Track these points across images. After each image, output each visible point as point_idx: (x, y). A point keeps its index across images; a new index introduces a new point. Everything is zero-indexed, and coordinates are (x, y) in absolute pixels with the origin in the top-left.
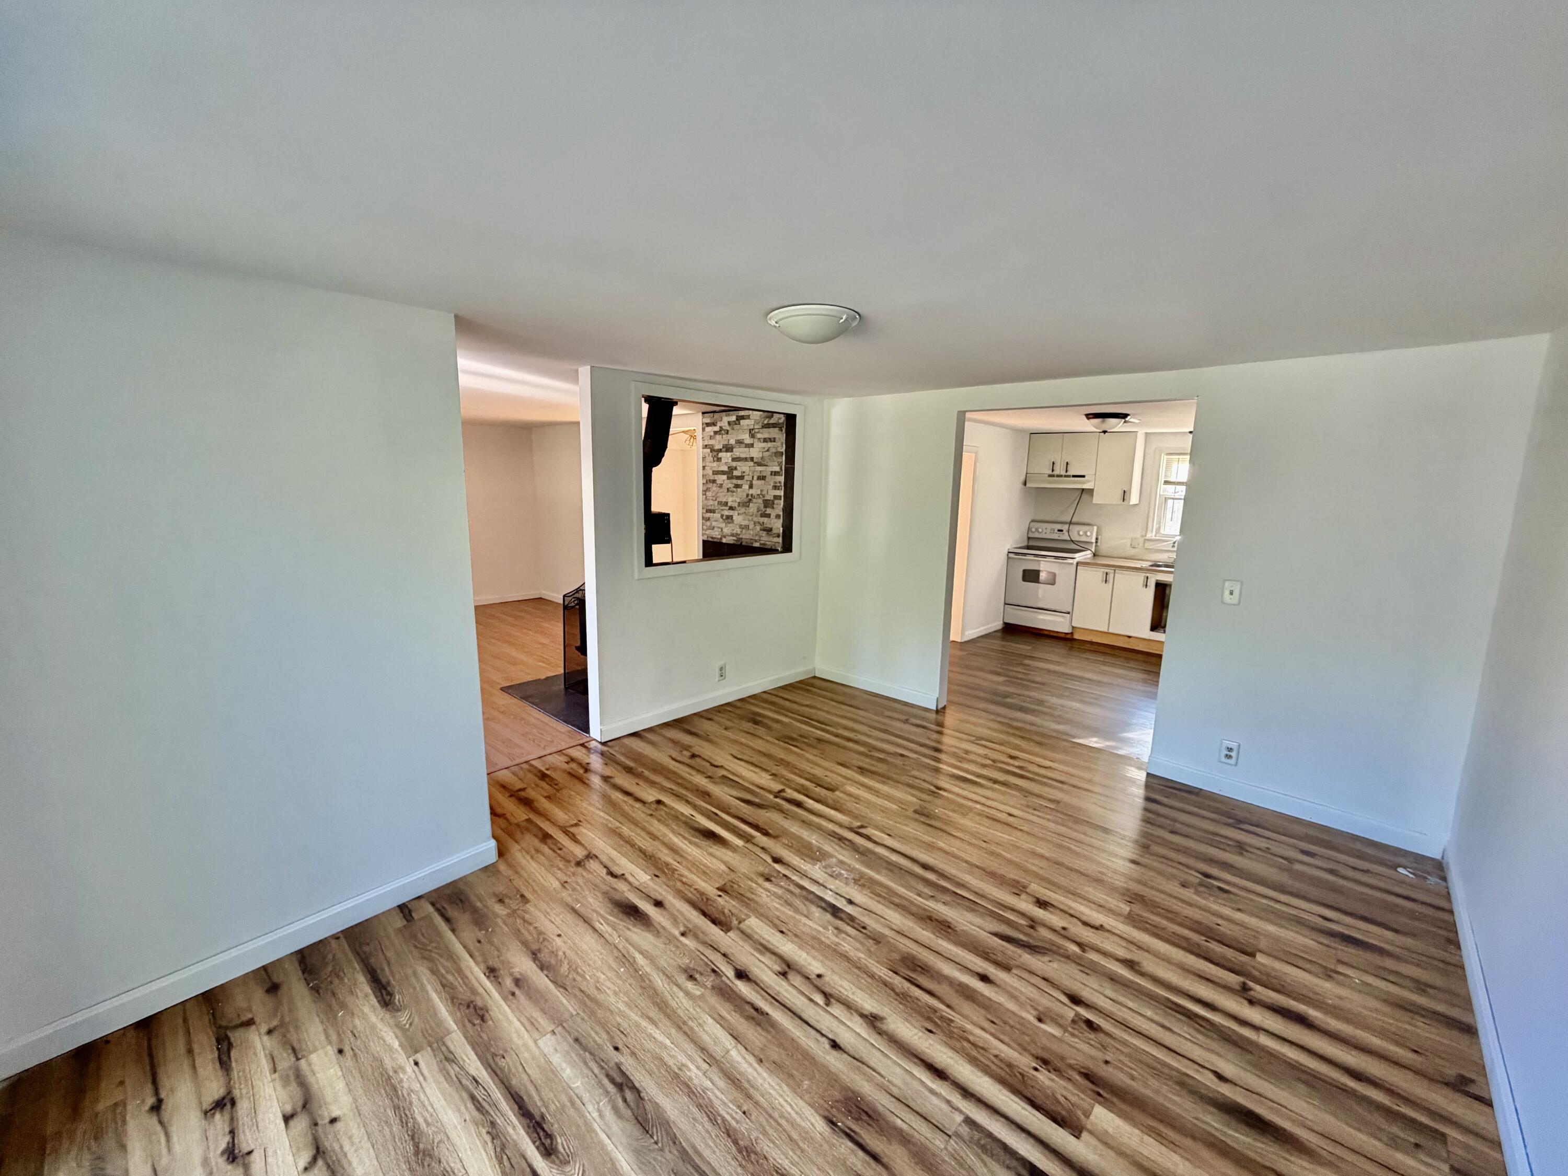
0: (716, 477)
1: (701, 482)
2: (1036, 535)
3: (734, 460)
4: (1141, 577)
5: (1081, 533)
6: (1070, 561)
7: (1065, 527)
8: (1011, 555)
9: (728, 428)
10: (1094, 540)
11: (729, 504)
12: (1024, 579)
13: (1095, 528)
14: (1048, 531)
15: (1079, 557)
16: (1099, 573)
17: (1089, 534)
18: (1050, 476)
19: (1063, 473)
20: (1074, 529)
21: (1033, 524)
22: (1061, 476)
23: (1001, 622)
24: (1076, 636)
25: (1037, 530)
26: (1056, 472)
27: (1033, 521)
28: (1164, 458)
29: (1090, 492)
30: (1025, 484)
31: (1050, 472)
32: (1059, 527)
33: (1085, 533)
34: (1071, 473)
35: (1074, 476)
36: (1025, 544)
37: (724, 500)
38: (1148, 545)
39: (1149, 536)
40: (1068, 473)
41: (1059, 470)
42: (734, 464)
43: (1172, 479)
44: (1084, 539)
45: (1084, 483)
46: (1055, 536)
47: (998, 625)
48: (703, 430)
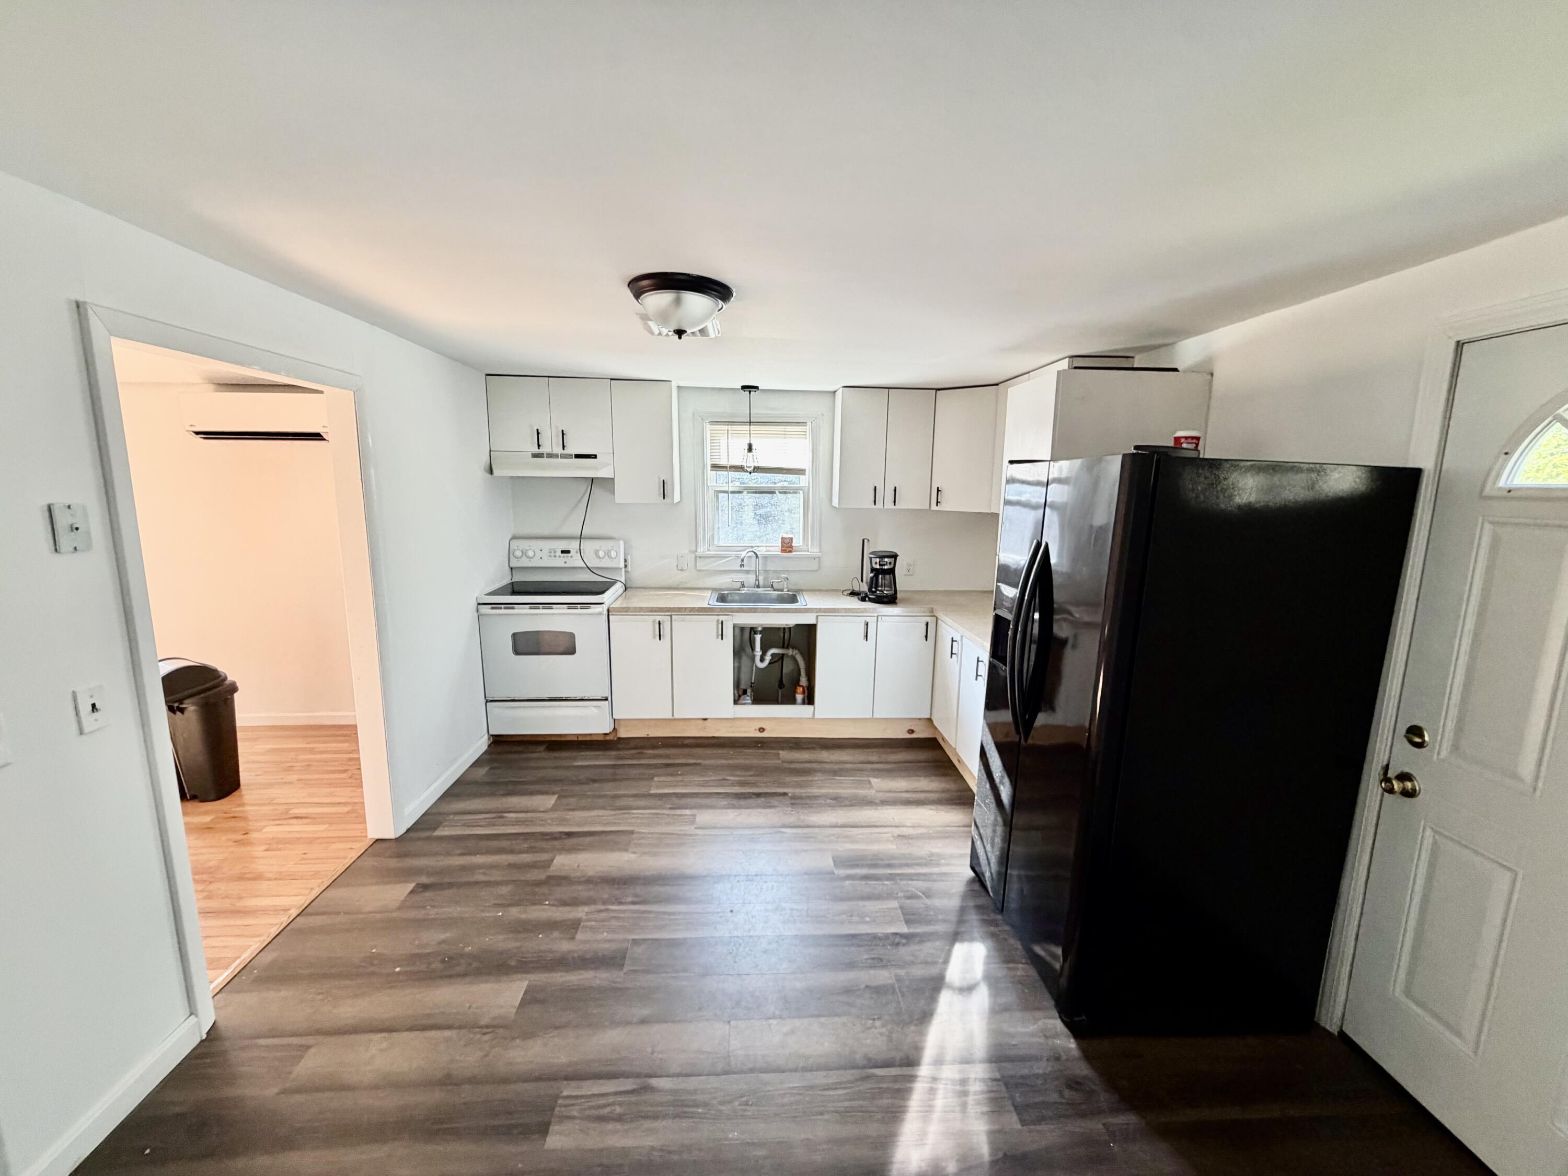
2: (525, 563)
4: (710, 622)
5: (601, 554)
6: (596, 609)
7: (573, 546)
8: (486, 610)
10: (622, 565)
12: (517, 652)
13: (622, 543)
14: (545, 554)
15: (607, 598)
16: (647, 624)
17: (613, 554)
18: (535, 455)
19: (559, 450)
20: (588, 546)
21: (515, 544)
22: (556, 456)
23: (486, 737)
24: (623, 734)
25: (524, 553)
26: (546, 448)
27: (514, 538)
28: (708, 427)
29: (608, 483)
30: (491, 471)
31: (535, 450)
32: (564, 545)
33: (608, 553)
34: (572, 449)
35: (577, 456)
36: (506, 581)
38: (701, 565)
39: (702, 550)
40: (567, 451)
41: (550, 444)
43: (723, 462)
44: (605, 563)
45: (596, 468)
46: (560, 561)
47: (481, 745)
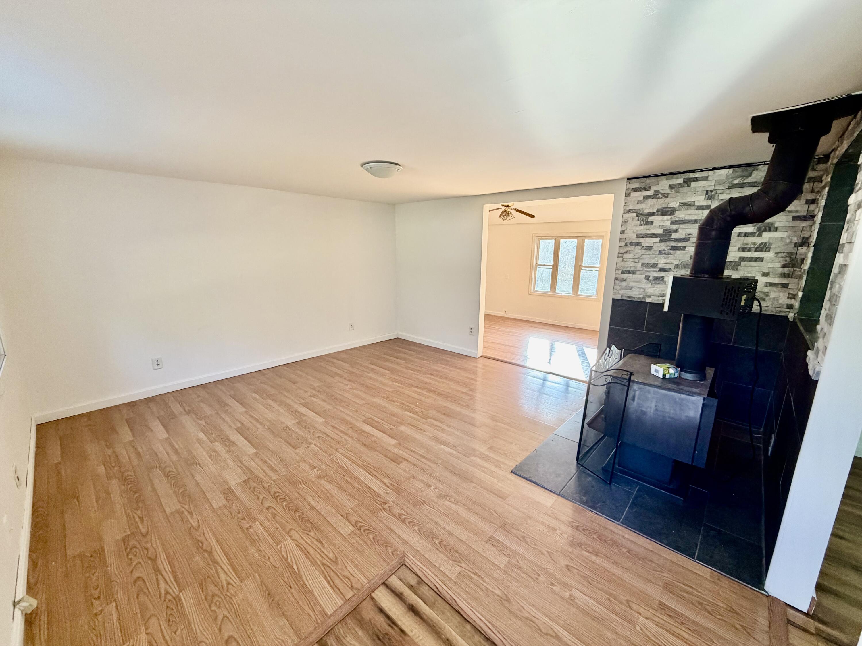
0: (641, 240)
1: (618, 244)
3: (673, 223)
9: (668, 191)
11: (660, 266)
37: (652, 262)
42: (674, 227)
48: (627, 195)
